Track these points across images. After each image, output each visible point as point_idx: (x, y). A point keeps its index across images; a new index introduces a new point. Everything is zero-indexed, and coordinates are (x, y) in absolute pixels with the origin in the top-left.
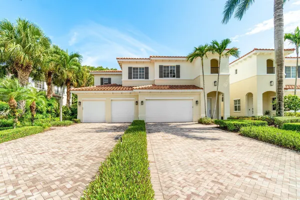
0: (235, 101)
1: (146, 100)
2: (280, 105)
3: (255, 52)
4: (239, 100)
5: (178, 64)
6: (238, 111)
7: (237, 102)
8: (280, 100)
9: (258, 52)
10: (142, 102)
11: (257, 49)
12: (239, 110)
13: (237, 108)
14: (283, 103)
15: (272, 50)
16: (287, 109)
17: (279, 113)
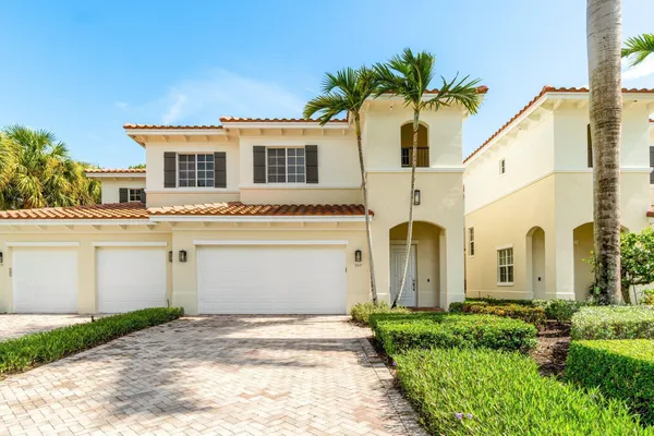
0: (500, 251)
1: (197, 246)
2: (606, 266)
3: (546, 97)
4: (510, 250)
5: (311, 142)
6: (507, 283)
7: (506, 254)
8: (605, 247)
9: (558, 98)
10: (184, 253)
11: (553, 90)
12: (511, 279)
13: (506, 274)
14: (619, 258)
15: (584, 90)
16: (636, 279)
17: (603, 292)
